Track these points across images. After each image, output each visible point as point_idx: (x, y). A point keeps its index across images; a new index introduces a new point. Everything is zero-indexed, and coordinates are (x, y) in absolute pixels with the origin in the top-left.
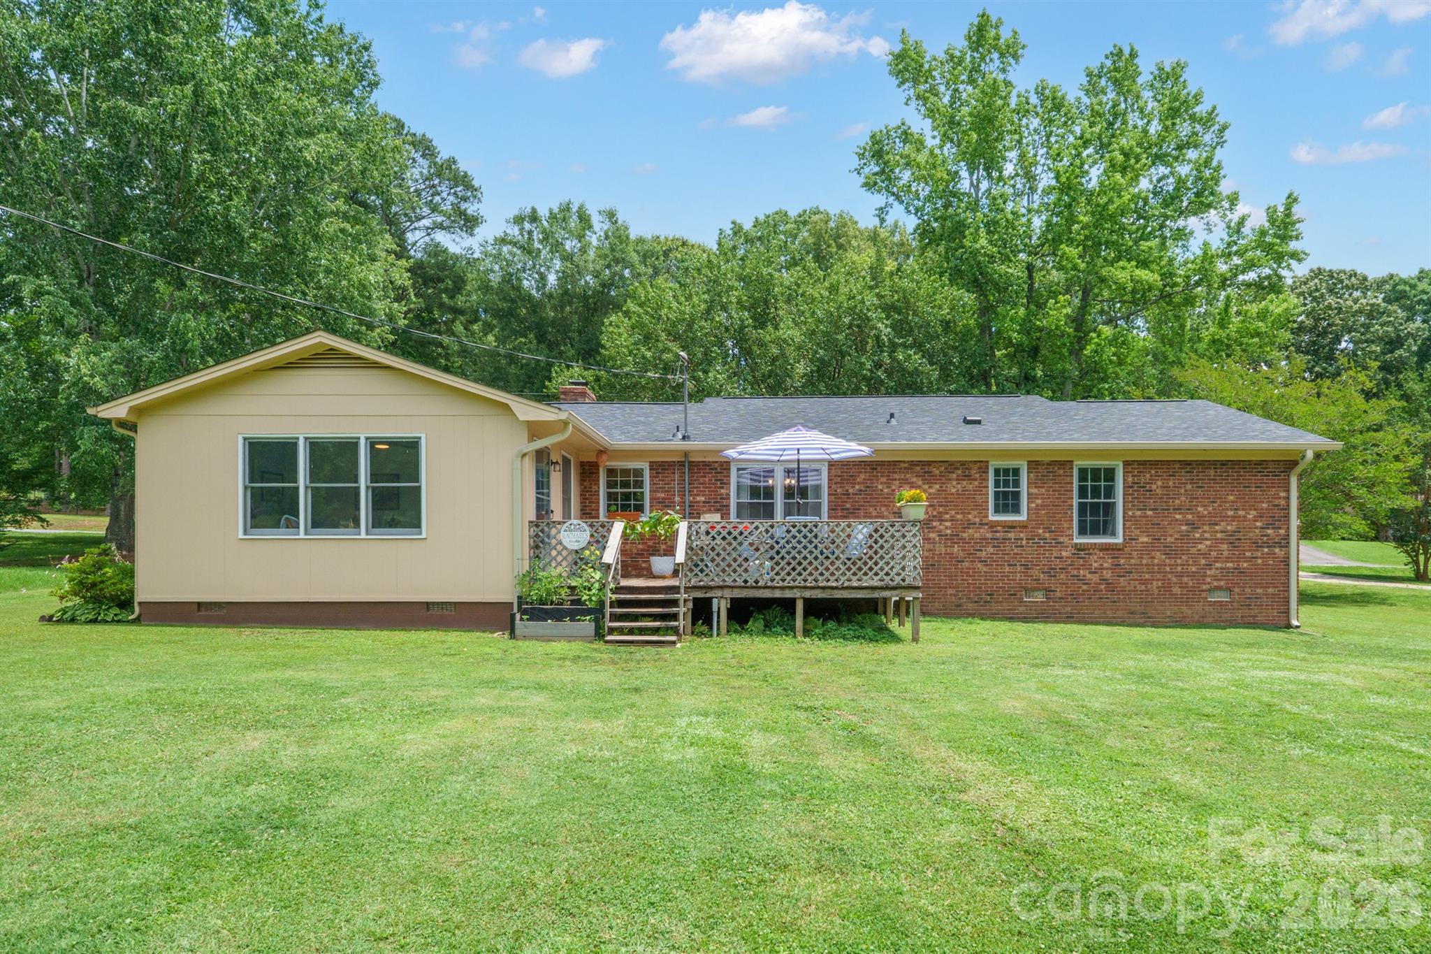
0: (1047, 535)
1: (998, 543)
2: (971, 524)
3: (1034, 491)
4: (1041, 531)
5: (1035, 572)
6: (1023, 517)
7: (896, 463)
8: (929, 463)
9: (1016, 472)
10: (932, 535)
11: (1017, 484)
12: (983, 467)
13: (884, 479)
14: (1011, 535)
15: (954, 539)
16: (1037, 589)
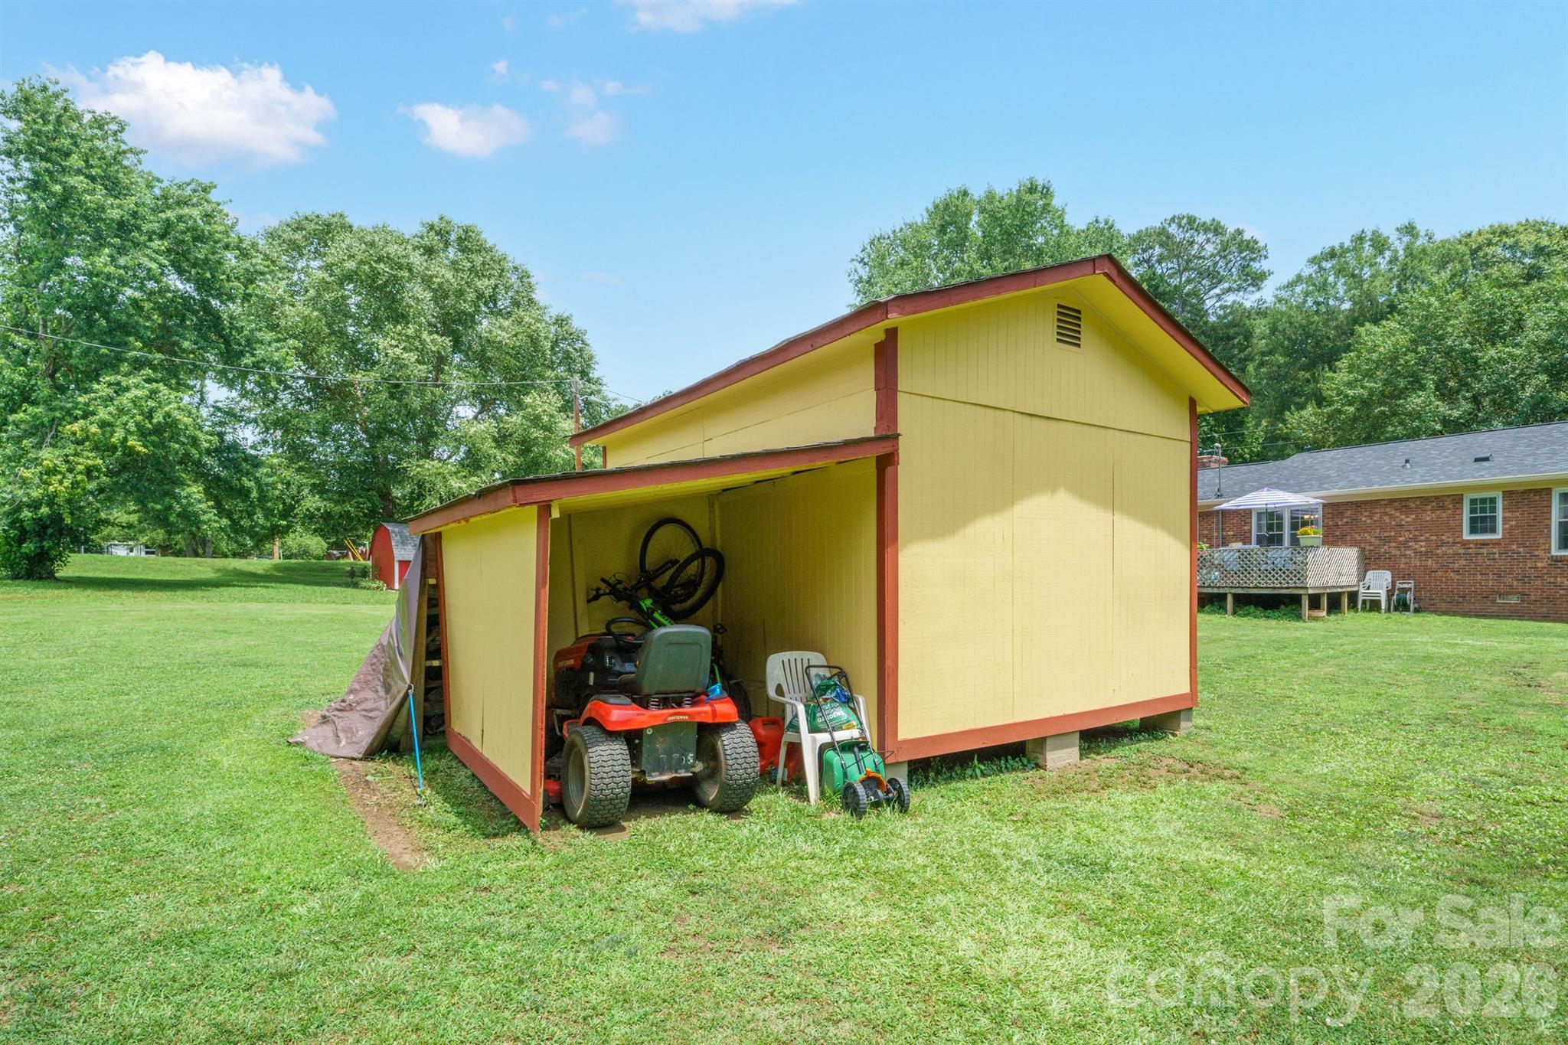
0: (1521, 550)
1: (1469, 557)
2: (1443, 543)
3: (1508, 515)
4: (1514, 547)
5: (1508, 580)
6: (1498, 536)
7: (1377, 501)
8: (1407, 500)
9: (1493, 500)
10: (1408, 552)
11: (1493, 510)
12: (1458, 499)
13: (1367, 514)
14: (1484, 551)
15: (1427, 555)
16: (1512, 593)
